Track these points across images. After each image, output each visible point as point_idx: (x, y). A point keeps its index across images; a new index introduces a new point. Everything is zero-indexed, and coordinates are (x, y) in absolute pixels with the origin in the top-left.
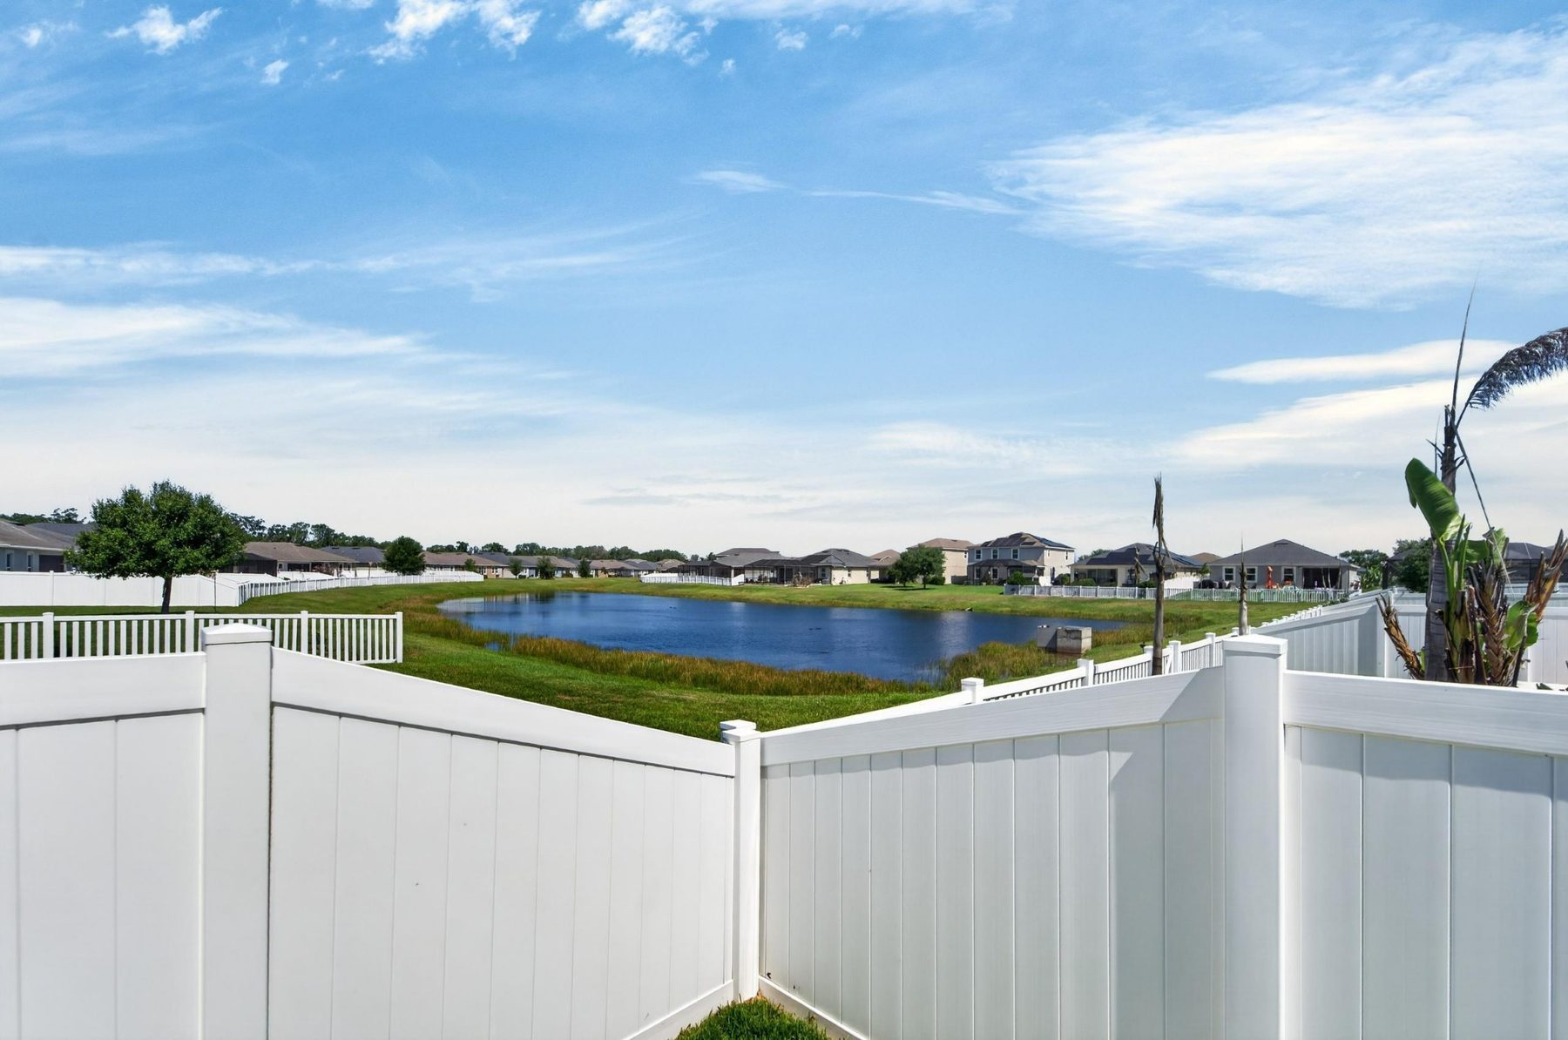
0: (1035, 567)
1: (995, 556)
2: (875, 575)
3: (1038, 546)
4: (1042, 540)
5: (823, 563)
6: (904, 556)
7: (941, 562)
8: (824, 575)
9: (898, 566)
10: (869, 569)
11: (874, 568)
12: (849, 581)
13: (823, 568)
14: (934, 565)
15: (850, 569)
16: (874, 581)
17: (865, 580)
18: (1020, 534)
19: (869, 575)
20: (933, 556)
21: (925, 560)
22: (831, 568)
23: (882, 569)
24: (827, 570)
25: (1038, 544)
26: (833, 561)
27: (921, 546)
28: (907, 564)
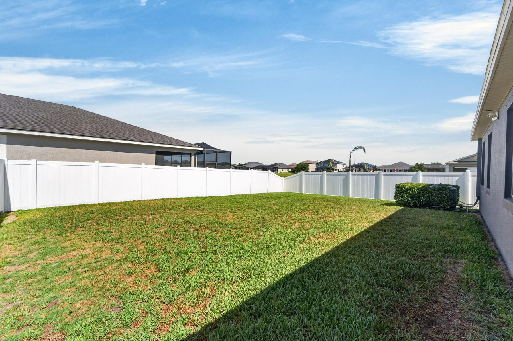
0: (334, 169)
1: (323, 166)
2: (290, 170)
3: (335, 163)
4: (336, 161)
5: (275, 167)
6: (298, 165)
7: (308, 167)
8: (275, 170)
9: (296, 168)
10: (288, 168)
11: (290, 168)
12: (283, 172)
13: (275, 168)
14: (306, 168)
15: (283, 168)
16: (289, 172)
17: (287, 172)
18: (331, 159)
19: (288, 170)
20: (306, 165)
21: (303, 166)
22: (278, 168)
23: (292, 169)
24: (276, 169)
25: (335, 162)
26: (278, 166)
27: (302, 163)
28: (298, 167)
